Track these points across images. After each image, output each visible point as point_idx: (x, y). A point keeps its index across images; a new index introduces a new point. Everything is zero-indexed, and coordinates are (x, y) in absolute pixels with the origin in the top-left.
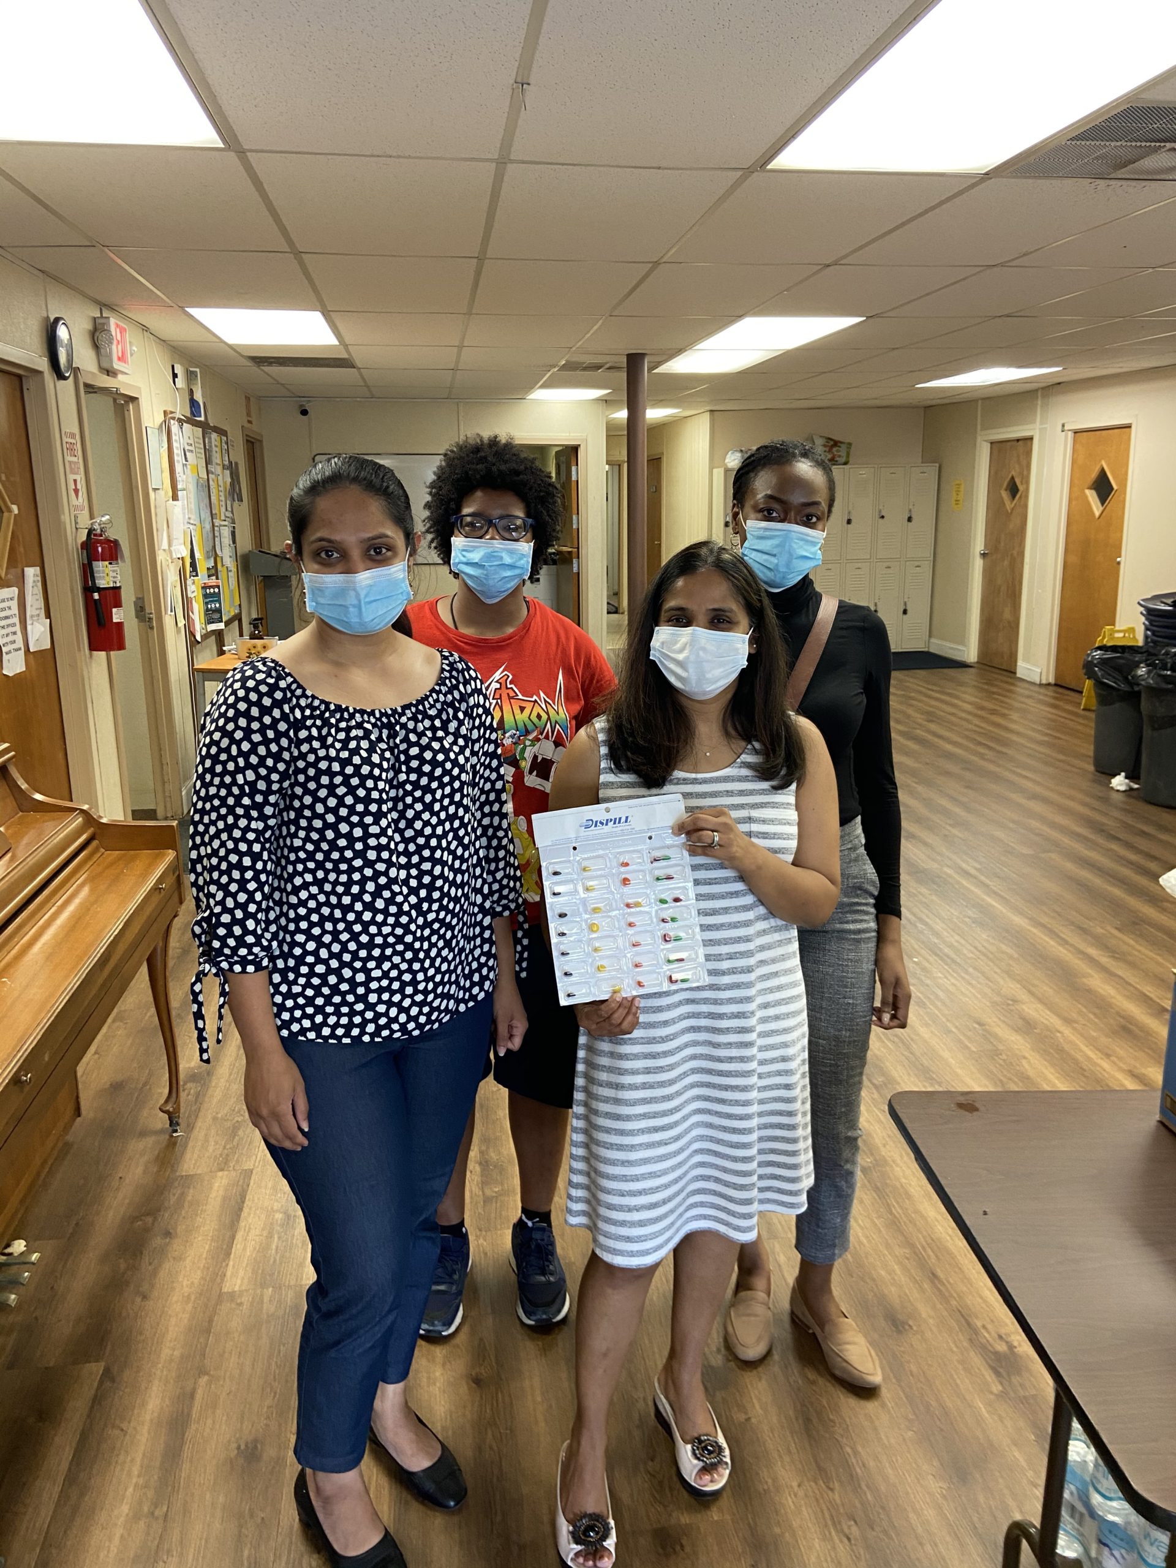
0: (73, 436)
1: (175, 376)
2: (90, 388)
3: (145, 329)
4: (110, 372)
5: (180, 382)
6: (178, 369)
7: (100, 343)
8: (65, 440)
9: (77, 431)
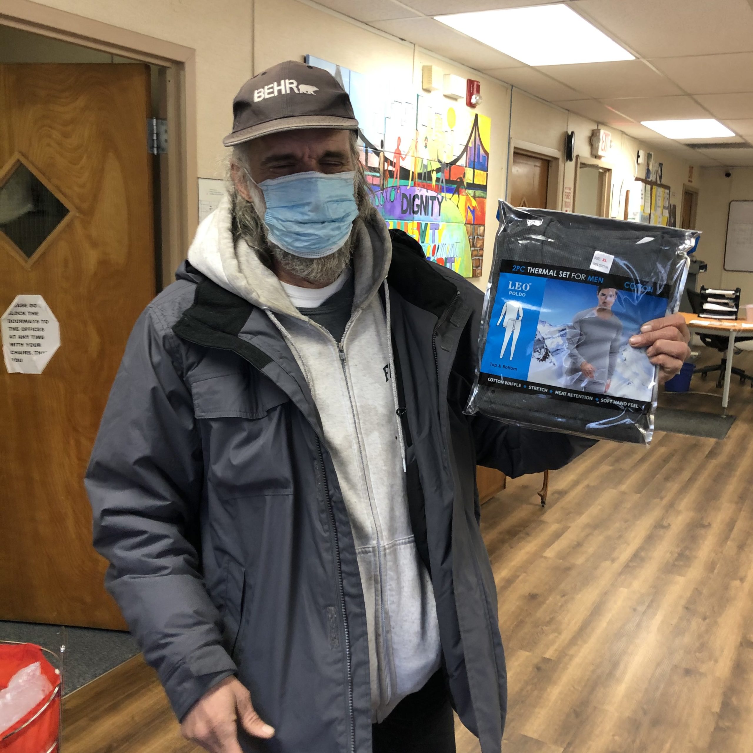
0: (570, 189)
1: (638, 156)
2: (584, 165)
3: (623, 133)
4: (597, 157)
5: (641, 160)
6: (641, 153)
7: (594, 143)
8: (565, 190)
9: (572, 187)
